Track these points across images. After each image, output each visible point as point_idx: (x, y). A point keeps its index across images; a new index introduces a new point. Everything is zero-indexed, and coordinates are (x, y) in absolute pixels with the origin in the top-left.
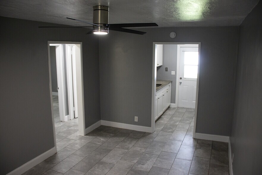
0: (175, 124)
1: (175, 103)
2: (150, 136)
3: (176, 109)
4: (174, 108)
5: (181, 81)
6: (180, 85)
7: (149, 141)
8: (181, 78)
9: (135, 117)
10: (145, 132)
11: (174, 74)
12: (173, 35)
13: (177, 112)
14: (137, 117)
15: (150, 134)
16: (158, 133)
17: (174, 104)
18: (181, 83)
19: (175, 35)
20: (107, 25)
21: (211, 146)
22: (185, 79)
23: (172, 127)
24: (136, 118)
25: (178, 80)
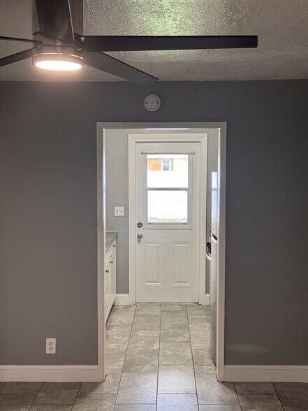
0: (152, 348)
1: (127, 292)
2: (99, 390)
3: (134, 308)
4: (127, 307)
5: (140, 231)
6: (139, 242)
7: (105, 407)
8: (140, 225)
9: (48, 340)
10: (81, 384)
11: (123, 214)
12: (152, 103)
13: (139, 316)
14: (54, 340)
15: (95, 385)
16: (118, 380)
17: (126, 295)
18: (140, 237)
19: (158, 103)
20: (83, 38)
21: (276, 396)
22: (150, 227)
23: (147, 358)
24: (51, 344)
25: (133, 231)
